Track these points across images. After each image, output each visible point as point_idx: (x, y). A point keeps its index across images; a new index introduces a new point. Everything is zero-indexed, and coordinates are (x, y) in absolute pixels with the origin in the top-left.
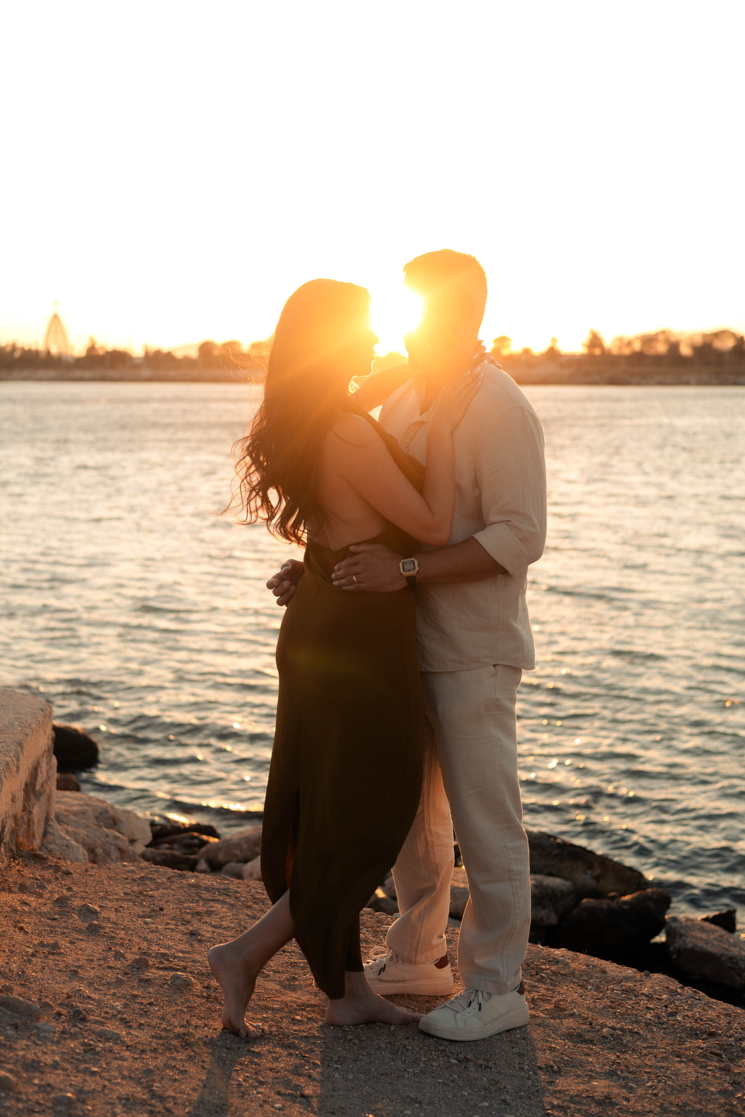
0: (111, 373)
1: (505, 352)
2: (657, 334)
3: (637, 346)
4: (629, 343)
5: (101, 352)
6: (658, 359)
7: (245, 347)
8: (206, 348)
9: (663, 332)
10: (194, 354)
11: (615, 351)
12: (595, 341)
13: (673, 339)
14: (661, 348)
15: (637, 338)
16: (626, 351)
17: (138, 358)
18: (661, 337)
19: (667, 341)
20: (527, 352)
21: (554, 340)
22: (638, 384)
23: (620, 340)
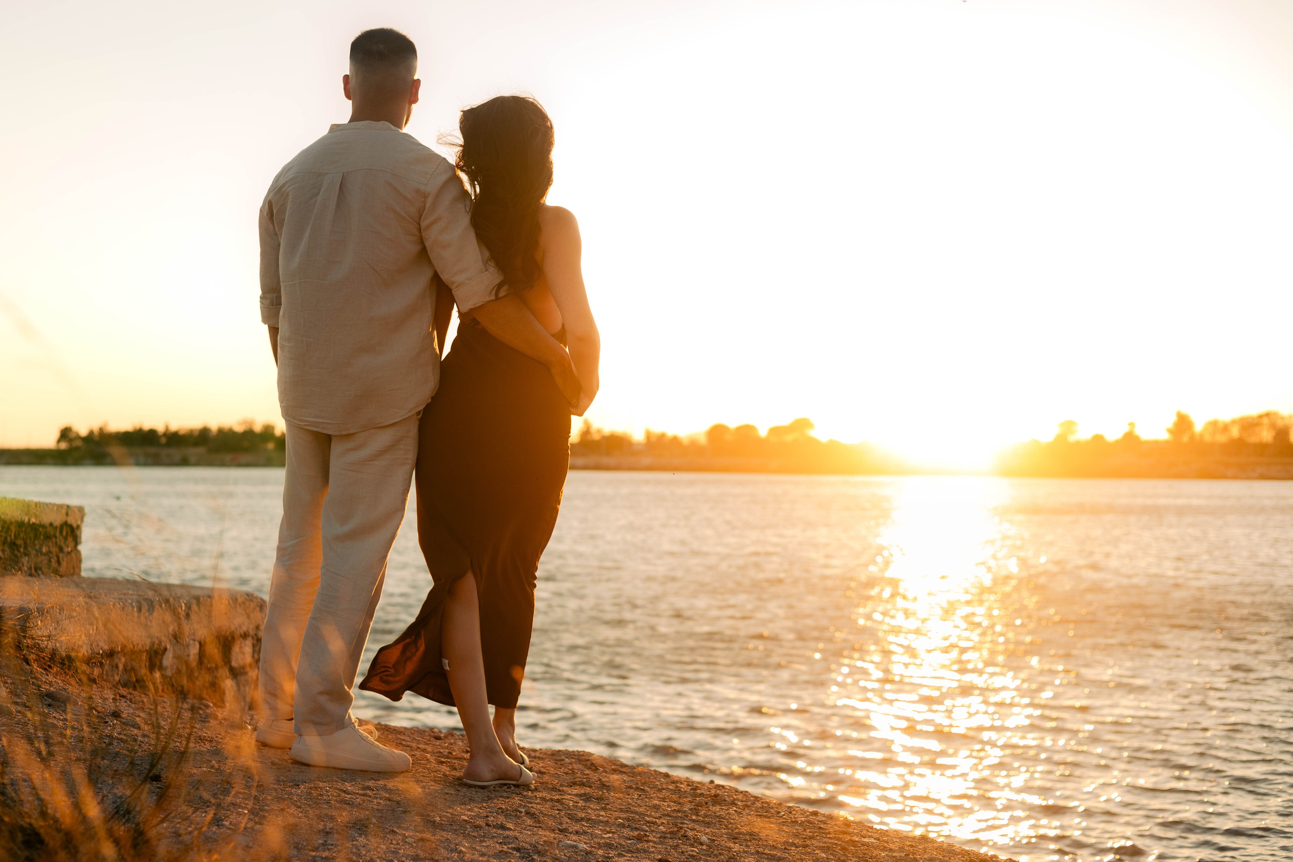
0: (605, 460)
1: (1072, 438)
2: (1261, 417)
3: (1235, 432)
4: (1226, 428)
5: (596, 437)
6: (1262, 448)
7: (763, 432)
8: (717, 432)
9: (1268, 415)
10: (703, 440)
11: (1208, 438)
12: (1183, 423)
13: (1280, 423)
14: (1266, 436)
15: (1234, 422)
16: (1221, 438)
17: (639, 444)
18: (1265, 420)
19: (1273, 426)
20: (1098, 439)
21: (1132, 425)
22: (1235, 477)
23: (1214, 424)
